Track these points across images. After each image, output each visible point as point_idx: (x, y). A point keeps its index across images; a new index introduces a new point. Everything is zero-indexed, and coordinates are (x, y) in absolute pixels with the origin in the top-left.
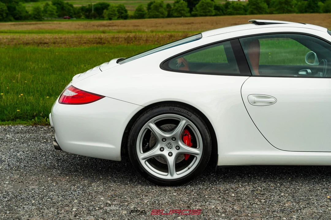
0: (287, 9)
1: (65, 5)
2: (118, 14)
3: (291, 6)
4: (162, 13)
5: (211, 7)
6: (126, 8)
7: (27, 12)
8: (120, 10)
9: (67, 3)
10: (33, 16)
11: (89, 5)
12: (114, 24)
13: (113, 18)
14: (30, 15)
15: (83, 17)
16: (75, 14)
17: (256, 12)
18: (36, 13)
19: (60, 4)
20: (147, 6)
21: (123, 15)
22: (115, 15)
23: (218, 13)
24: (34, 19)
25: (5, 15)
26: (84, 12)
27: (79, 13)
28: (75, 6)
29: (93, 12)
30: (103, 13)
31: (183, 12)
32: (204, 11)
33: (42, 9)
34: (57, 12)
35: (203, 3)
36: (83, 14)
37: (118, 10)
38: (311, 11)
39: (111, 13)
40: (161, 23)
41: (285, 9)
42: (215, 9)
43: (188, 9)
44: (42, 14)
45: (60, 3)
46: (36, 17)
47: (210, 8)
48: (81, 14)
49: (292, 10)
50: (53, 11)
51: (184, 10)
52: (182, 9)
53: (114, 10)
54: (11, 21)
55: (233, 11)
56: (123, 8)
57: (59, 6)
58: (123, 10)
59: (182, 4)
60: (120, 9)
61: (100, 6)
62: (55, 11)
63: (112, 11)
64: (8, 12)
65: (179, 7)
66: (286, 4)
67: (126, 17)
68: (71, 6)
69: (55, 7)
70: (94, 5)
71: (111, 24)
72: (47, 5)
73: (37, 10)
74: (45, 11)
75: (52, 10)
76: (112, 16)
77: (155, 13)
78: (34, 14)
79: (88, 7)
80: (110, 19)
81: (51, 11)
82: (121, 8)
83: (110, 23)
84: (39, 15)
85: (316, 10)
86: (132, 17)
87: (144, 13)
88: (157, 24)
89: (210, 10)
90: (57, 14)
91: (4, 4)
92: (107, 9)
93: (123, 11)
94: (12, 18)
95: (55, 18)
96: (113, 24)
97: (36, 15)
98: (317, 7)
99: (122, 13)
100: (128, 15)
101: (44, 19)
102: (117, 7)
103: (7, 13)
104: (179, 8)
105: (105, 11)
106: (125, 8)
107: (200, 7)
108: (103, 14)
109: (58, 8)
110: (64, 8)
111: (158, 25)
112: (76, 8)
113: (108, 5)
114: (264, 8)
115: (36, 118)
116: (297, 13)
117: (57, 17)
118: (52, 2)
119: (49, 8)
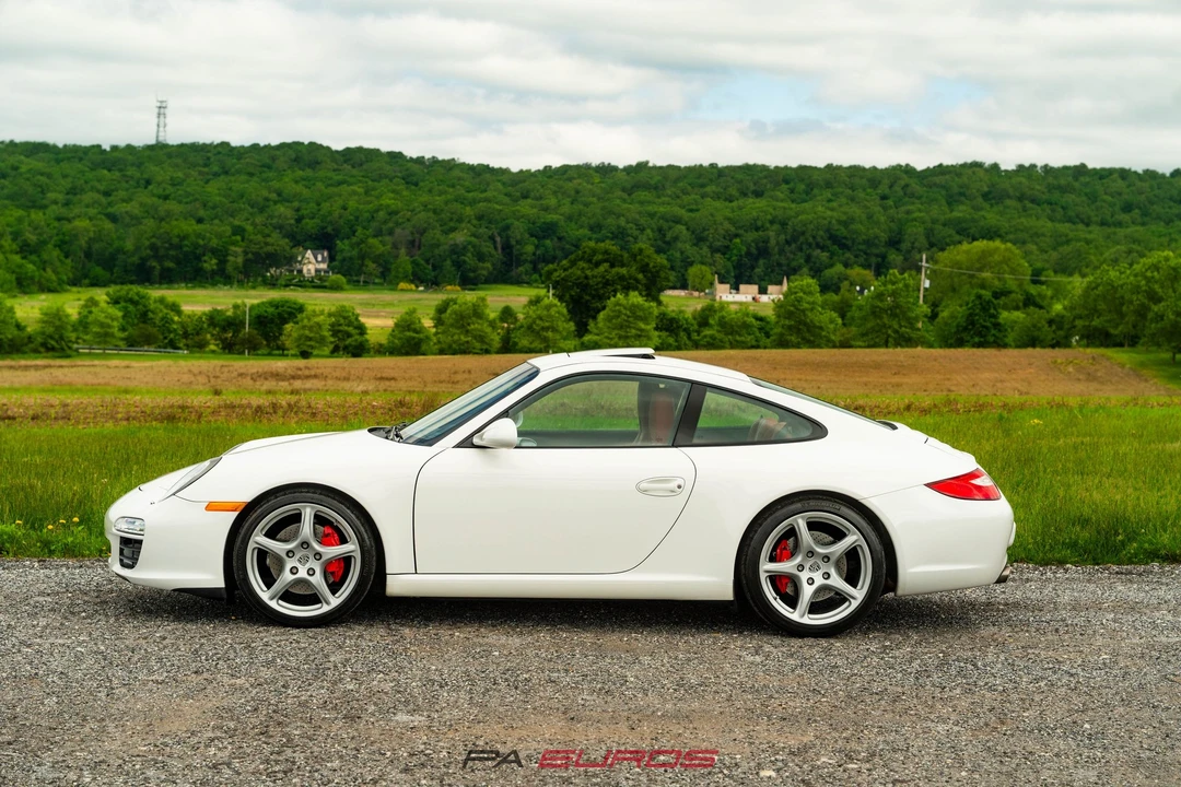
0: (896, 332)
1: (152, 307)
2: (332, 339)
3: (911, 323)
4: (481, 338)
5: (645, 319)
6: (362, 320)
7: (19, 326)
8: (340, 325)
9: (162, 300)
10: (40, 340)
11: (236, 307)
12: (313, 373)
13: (315, 352)
14: (30, 338)
15: (212, 347)
16: (186, 335)
17: (793, 338)
18: (51, 330)
19: (131, 301)
20: (432, 312)
21: (349, 341)
22: (322, 341)
23: (671, 340)
24: (42, 350)
26: (216, 331)
27: (199, 332)
28: (187, 309)
29: (247, 329)
30: (281, 332)
31: (550, 334)
32: (623, 334)
33: (74, 317)
34: (123, 329)
35: (617, 308)
36: (213, 335)
37: (332, 325)
38: (977, 339)
39: (307, 332)
40: (469, 372)
41: (890, 332)
42: (656, 329)
43: (572, 326)
44: (73, 336)
45: (136, 298)
46: (52, 343)
47: (642, 325)
48: (209, 336)
49: (914, 335)
50: (109, 326)
51: (554, 330)
52: (547, 324)
53: (319, 325)
55: (719, 336)
56: (353, 318)
57: (131, 308)
58: (350, 324)
59: (548, 307)
60: (342, 321)
61: (271, 310)
62: (115, 324)
63: (311, 328)
65: (541, 318)
66: (894, 315)
67: (359, 350)
68: (175, 308)
69: (117, 313)
70: (252, 308)
71: (300, 373)
72: (92, 302)
73: (55, 318)
74: (83, 324)
75: (109, 321)
76: (312, 343)
77: (456, 337)
78: (43, 333)
79: (230, 313)
80: (305, 355)
81: (102, 325)
82: (345, 318)
83: (300, 369)
84: (62, 338)
85: (992, 339)
86: (381, 350)
87: (421, 336)
88: (455, 373)
89: (642, 330)
90: (123, 335)
92: (297, 323)
93: (350, 329)
95: (117, 347)
96: (307, 372)
97: (51, 337)
98: (997, 325)
99: (349, 335)
100: (367, 341)
101: (77, 350)
102: (330, 315)
104: (538, 322)
105: (288, 327)
106: (357, 319)
107: (609, 319)
108: (283, 338)
109: (126, 315)
110: (151, 315)
111: (459, 377)
112: (190, 318)
113: (301, 309)
114: (821, 328)
116: (931, 346)
117: (121, 343)
118: (108, 294)
119: (97, 314)
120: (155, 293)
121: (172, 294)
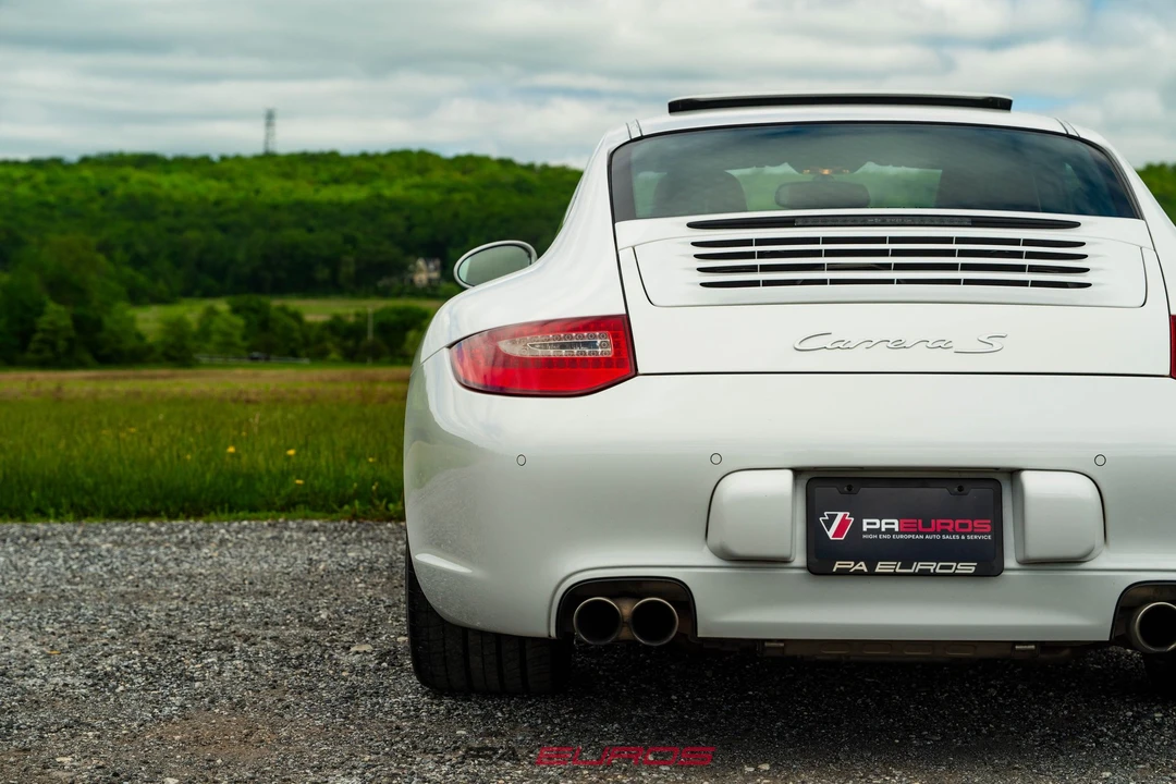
1: (273, 316)
7: (140, 337)
9: (283, 309)
10: (161, 349)
11: (358, 315)
14: (151, 349)
15: (334, 356)
16: (307, 343)
18: (171, 339)
19: (255, 311)
24: (163, 359)
25: (62, 344)
26: (337, 339)
27: (320, 340)
28: (309, 318)
29: (370, 337)
30: (403, 339)
33: (195, 327)
34: (245, 338)
36: (335, 344)
44: (194, 345)
45: (257, 307)
46: (173, 353)
48: (330, 345)
50: (231, 335)
54: (82, 365)
57: (253, 316)
61: (393, 318)
62: (237, 333)
64: (73, 334)
68: (297, 316)
69: (239, 321)
70: (375, 315)
72: (212, 312)
73: (177, 328)
74: (204, 333)
75: (229, 330)
78: (164, 343)
79: (351, 320)
81: (224, 334)
84: (183, 348)
90: (246, 344)
91: (62, 309)
94: (87, 357)
95: (238, 357)
97: (173, 347)
101: (197, 360)
103: (70, 341)
105: (412, 335)
108: (406, 346)
109: (248, 325)
110: (272, 323)
112: (311, 326)
115: (357, 503)
117: (242, 353)
118: (229, 303)
119: (218, 323)
120: (276, 303)
121: (294, 304)
